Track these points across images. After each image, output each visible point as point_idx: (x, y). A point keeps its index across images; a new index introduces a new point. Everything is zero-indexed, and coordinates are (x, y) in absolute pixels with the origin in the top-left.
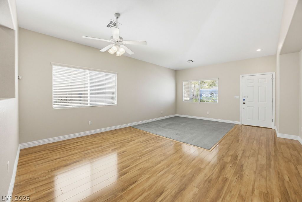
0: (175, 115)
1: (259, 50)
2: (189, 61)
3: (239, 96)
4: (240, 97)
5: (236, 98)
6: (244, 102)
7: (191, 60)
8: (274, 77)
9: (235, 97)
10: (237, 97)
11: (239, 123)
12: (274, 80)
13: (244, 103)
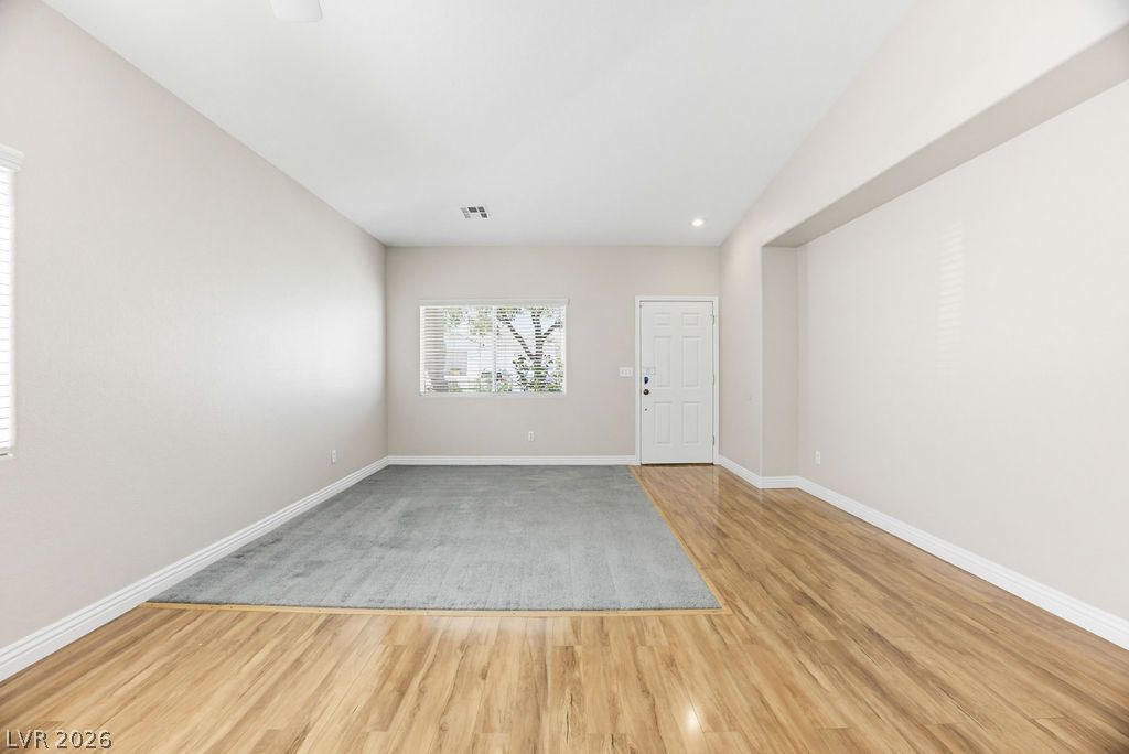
0: (383, 460)
1: (698, 223)
2: (472, 210)
3: (631, 369)
4: (634, 372)
5: (624, 375)
6: (646, 386)
7: (481, 209)
8: (716, 313)
9: (621, 369)
10: (625, 371)
11: (633, 461)
12: (717, 319)
13: (647, 392)
